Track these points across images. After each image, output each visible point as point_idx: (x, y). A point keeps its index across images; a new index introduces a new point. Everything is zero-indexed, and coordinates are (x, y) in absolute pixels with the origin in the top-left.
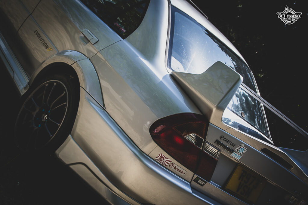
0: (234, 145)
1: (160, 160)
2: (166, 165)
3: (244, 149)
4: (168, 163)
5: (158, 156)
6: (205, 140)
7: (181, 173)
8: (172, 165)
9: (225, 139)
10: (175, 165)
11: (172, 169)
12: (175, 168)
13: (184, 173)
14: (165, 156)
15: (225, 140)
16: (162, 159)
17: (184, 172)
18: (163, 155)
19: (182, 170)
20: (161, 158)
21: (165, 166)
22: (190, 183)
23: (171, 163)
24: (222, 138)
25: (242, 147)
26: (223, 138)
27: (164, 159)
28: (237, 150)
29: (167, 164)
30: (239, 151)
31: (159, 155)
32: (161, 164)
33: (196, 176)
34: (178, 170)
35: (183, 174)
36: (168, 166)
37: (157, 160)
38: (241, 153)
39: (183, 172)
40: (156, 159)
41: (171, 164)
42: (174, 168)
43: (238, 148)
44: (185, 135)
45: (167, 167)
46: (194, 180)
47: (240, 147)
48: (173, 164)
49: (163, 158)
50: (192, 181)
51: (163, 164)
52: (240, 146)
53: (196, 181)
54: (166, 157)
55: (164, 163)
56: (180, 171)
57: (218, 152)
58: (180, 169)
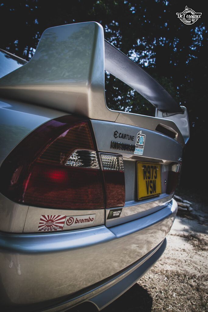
0: (132, 138)
1: (48, 226)
2: (61, 227)
3: (143, 137)
4: (63, 223)
5: (40, 223)
6: (97, 152)
7: (89, 221)
8: (70, 221)
9: (120, 134)
10: (75, 218)
11: (74, 225)
12: (77, 221)
13: (93, 219)
14: (51, 216)
15: (121, 136)
16: (50, 223)
17: (91, 217)
18: (48, 216)
19: (87, 217)
20: (47, 222)
21: (61, 229)
22: (105, 224)
23: (68, 218)
24: (116, 135)
25: (140, 136)
26: (118, 135)
27: (53, 221)
28: (138, 143)
29: (62, 225)
30: (139, 144)
31: (41, 220)
32: (53, 230)
33: (108, 211)
34: (82, 221)
35: (92, 221)
36: (65, 227)
37: (43, 231)
38: (142, 144)
39: (90, 219)
40: (40, 230)
41: (68, 220)
42: (76, 223)
43: (138, 140)
44: (65, 162)
45: (64, 229)
46: (109, 218)
47: (139, 137)
48: (71, 218)
49: (51, 220)
50: (107, 221)
51: (56, 230)
52: (138, 135)
53: (111, 216)
54: (55, 216)
55: (56, 226)
56: (85, 220)
57: (118, 158)
58: (84, 218)
